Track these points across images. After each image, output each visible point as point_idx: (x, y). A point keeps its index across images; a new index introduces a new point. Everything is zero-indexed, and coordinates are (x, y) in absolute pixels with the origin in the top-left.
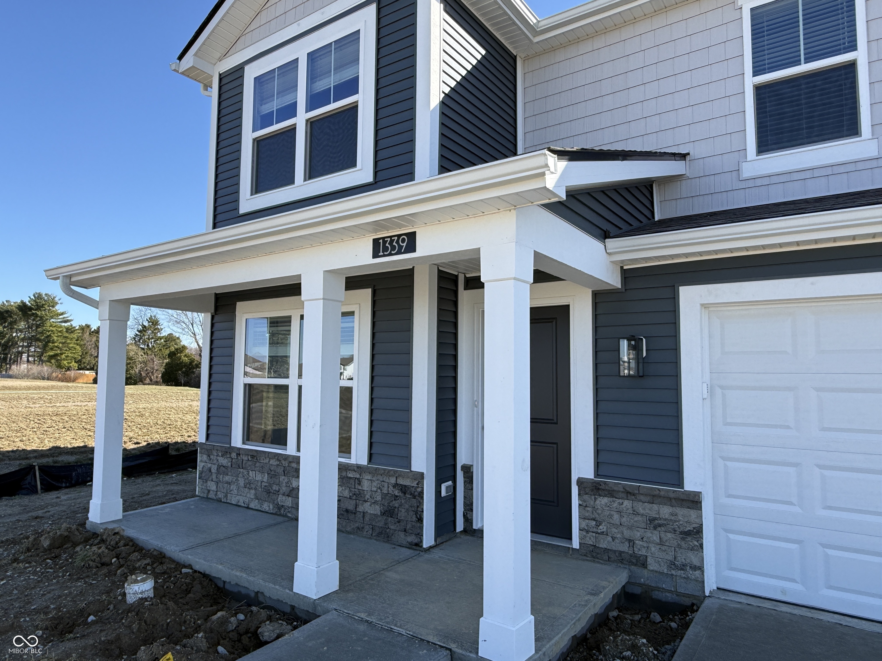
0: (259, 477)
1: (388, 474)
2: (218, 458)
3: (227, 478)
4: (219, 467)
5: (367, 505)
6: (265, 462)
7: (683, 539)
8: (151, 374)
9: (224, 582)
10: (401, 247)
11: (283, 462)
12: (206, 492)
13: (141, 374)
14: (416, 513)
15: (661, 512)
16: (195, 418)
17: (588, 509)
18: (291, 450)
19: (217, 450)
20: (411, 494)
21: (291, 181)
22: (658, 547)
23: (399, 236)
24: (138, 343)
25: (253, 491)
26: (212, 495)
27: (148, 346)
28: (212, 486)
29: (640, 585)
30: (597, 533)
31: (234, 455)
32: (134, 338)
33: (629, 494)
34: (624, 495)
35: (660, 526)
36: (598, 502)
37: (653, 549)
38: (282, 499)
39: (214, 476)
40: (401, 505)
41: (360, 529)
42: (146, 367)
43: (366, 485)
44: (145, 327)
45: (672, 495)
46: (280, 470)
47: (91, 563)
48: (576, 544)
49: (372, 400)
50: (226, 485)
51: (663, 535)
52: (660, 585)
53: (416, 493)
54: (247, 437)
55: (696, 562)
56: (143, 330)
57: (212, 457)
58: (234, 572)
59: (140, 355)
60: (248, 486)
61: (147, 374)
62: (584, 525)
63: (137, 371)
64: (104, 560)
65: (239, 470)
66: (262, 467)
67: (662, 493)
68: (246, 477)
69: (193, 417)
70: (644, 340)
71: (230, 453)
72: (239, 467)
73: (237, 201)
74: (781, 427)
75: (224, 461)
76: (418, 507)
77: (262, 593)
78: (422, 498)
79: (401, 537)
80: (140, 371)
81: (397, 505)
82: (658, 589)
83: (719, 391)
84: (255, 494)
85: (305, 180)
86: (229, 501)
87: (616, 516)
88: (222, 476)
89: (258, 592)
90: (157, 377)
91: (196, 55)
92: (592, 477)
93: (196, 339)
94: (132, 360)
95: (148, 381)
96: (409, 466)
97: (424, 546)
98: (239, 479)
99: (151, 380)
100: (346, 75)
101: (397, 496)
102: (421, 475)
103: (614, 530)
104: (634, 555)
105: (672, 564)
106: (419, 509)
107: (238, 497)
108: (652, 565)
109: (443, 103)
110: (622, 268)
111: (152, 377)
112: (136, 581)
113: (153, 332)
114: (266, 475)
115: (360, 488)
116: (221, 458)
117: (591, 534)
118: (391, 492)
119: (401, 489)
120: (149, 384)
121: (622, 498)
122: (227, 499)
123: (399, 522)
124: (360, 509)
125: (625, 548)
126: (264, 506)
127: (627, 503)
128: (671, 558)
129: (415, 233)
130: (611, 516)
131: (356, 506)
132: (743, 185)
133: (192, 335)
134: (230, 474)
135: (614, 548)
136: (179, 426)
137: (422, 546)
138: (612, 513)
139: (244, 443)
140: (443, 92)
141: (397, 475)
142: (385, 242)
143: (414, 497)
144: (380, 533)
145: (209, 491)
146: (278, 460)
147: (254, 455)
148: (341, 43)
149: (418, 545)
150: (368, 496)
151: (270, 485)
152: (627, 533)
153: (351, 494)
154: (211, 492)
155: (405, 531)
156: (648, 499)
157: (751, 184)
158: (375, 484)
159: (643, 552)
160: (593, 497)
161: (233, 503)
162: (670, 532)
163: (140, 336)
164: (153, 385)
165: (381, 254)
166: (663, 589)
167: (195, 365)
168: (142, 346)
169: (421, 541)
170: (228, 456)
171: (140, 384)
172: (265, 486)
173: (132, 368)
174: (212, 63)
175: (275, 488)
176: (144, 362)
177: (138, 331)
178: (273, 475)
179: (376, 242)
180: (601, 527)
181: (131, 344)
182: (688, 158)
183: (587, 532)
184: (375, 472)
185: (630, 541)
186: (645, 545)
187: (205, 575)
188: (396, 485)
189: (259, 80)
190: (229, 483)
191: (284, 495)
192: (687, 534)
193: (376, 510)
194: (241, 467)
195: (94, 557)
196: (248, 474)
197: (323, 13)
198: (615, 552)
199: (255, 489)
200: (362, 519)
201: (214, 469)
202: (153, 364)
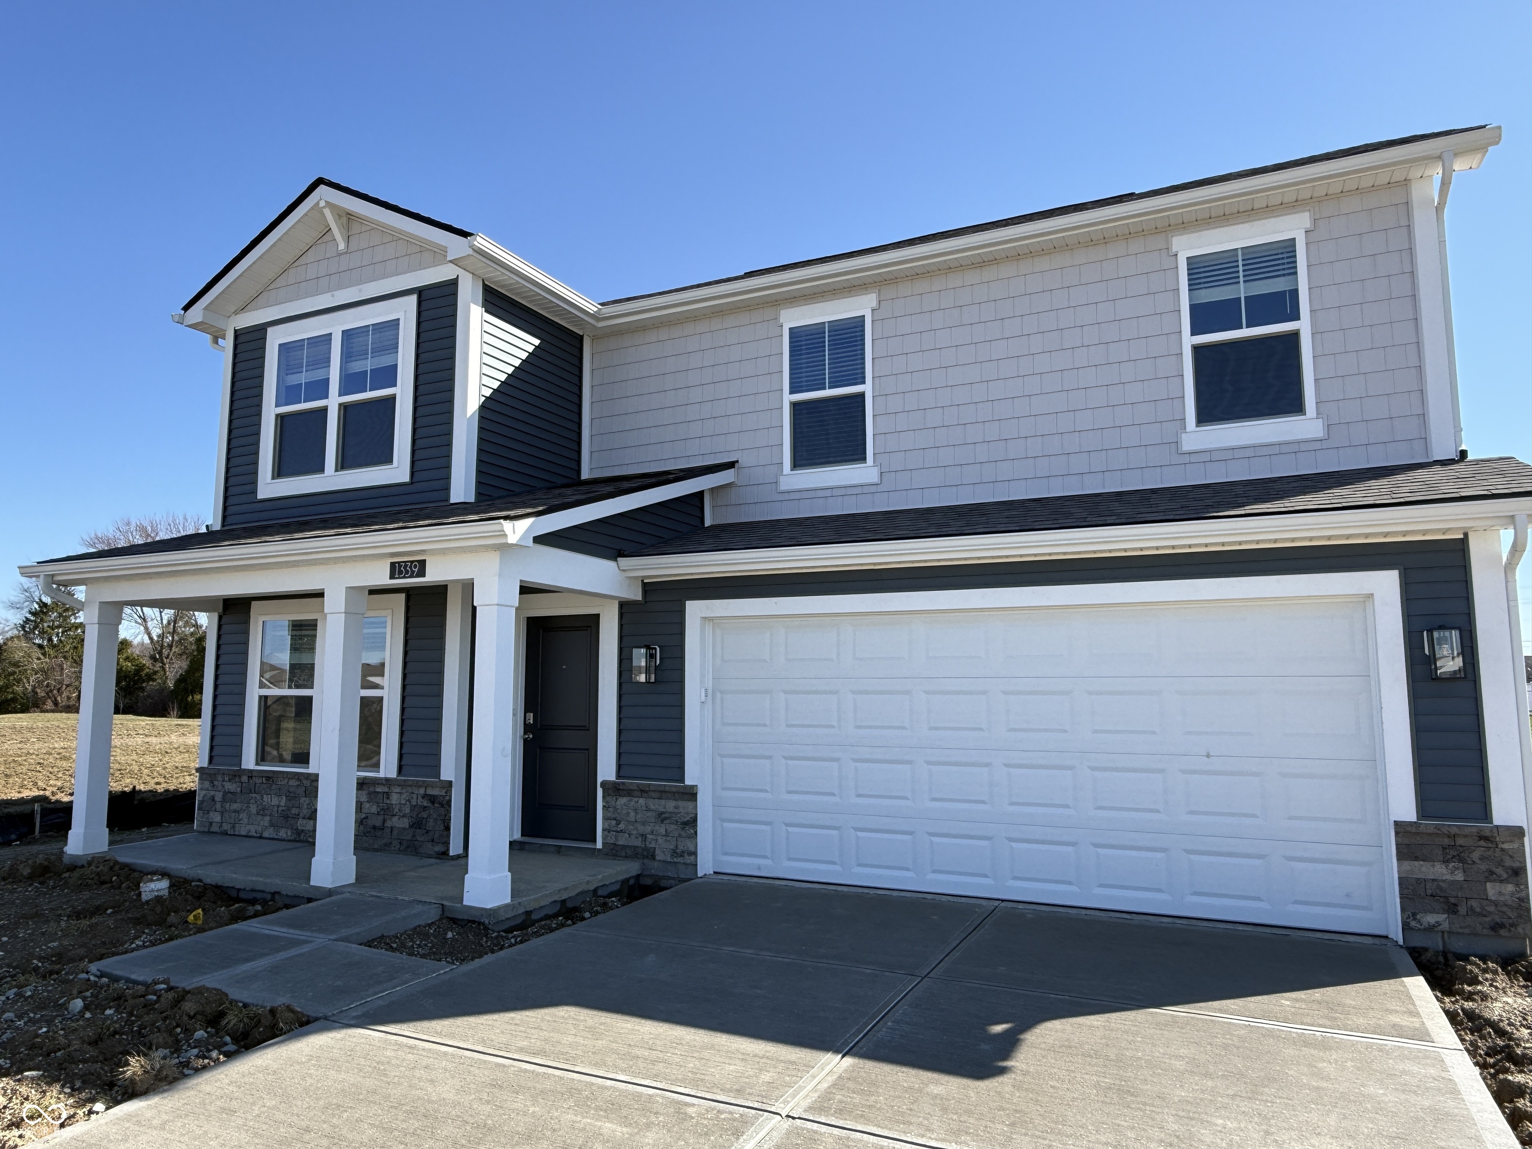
0: (275, 801)
1: (418, 785)
2: (224, 783)
3: (235, 806)
4: (226, 793)
5: (395, 819)
6: (282, 783)
7: (683, 829)
8: (55, 692)
9: (239, 890)
10: (413, 572)
11: (305, 782)
12: (207, 824)
13: (36, 693)
14: (444, 821)
15: (667, 806)
16: (161, 760)
17: (610, 809)
18: (312, 769)
19: (223, 774)
20: (440, 803)
21: (320, 469)
22: (664, 838)
23: (412, 562)
24: (32, 636)
25: (267, 818)
26: (215, 828)
27: (50, 640)
28: (216, 817)
29: (651, 876)
30: (618, 832)
31: (244, 779)
32: (23, 627)
33: (643, 792)
34: (639, 793)
35: (666, 819)
36: (618, 802)
37: (661, 840)
38: (301, 824)
39: (218, 806)
40: (429, 816)
41: (388, 845)
42: (46, 679)
43: (395, 799)
44: (45, 605)
45: (674, 790)
46: (301, 791)
47: (90, 881)
48: (599, 845)
49: (403, 710)
50: (234, 814)
51: (668, 827)
52: (666, 874)
53: (444, 802)
54: (262, 757)
55: (692, 849)
56: (42, 611)
57: (216, 783)
58: (250, 878)
59: (34, 657)
60: (261, 812)
61: (47, 693)
62: (607, 826)
63: (30, 688)
64: (103, 878)
65: (251, 795)
66: (280, 789)
67: (667, 789)
68: (259, 803)
69: (157, 759)
70: (658, 649)
71: (240, 777)
72: (251, 791)
73: (254, 483)
74: (758, 725)
75: (231, 787)
76: (446, 815)
77: (279, 893)
78: (450, 806)
79: (430, 848)
80: (34, 687)
81: (425, 816)
82: (664, 877)
83: (718, 695)
84: (271, 821)
85: (336, 470)
86: (237, 833)
87: (632, 814)
88: (228, 804)
89: (275, 893)
90: (69, 698)
91: (206, 309)
92: (614, 779)
93: (146, 629)
94: (19, 667)
95: (49, 705)
96: (438, 775)
97: (451, 854)
98: (251, 805)
99: (56, 703)
100: (384, 361)
101: (425, 807)
102: (450, 783)
103: (631, 827)
104: (646, 849)
105: (674, 852)
106: (447, 818)
107: (249, 827)
108: (659, 856)
109: (483, 407)
110: (642, 581)
111: (59, 698)
112: (152, 880)
113: (60, 615)
114: (284, 798)
115: (388, 802)
116: (229, 784)
117: (612, 833)
118: (419, 803)
119: (430, 800)
120: (53, 711)
121: (638, 797)
122: (234, 831)
123: (427, 833)
124: (389, 824)
125: (638, 843)
126: (280, 834)
127: (642, 801)
128: (672, 847)
129: (424, 561)
130: (628, 814)
131: (384, 821)
132: (780, 497)
133: (139, 621)
134: (238, 801)
135: (630, 844)
136: (136, 771)
137: (448, 855)
138: (630, 811)
139: (257, 764)
140: (483, 396)
141: (426, 785)
142: (400, 566)
143: (442, 806)
144: (408, 847)
145: (211, 823)
146: (299, 780)
147: (270, 777)
148: (379, 328)
149: (445, 853)
150: (396, 810)
151: (289, 809)
152: (641, 829)
153: (379, 810)
154: (214, 824)
155: (433, 841)
156: (657, 795)
157: (787, 497)
158: (404, 796)
159: (653, 845)
160: (615, 798)
161: (244, 833)
162: (673, 824)
163: (35, 621)
164: (61, 712)
165: (397, 576)
166: (669, 877)
167: (146, 675)
168: (37, 641)
169: (448, 850)
170: (237, 780)
171: (35, 712)
172: (283, 810)
173: (19, 681)
174: (225, 316)
175: (294, 811)
176: (42, 670)
177: (30, 613)
178: (292, 797)
179: (393, 565)
180: (620, 826)
181: (18, 637)
182: (736, 465)
183: (609, 831)
184: (403, 785)
185: (642, 835)
186: (655, 838)
187: (217, 887)
188: (424, 796)
189: (284, 348)
190: (236, 811)
191: (304, 818)
192: (686, 824)
193: (405, 823)
194: (253, 791)
195: (93, 876)
196: (262, 799)
197: (360, 290)
198: (631, 847)
199: (271, 815)
200: (389, 834)
201: (219, 796)
202: (62, 675)
